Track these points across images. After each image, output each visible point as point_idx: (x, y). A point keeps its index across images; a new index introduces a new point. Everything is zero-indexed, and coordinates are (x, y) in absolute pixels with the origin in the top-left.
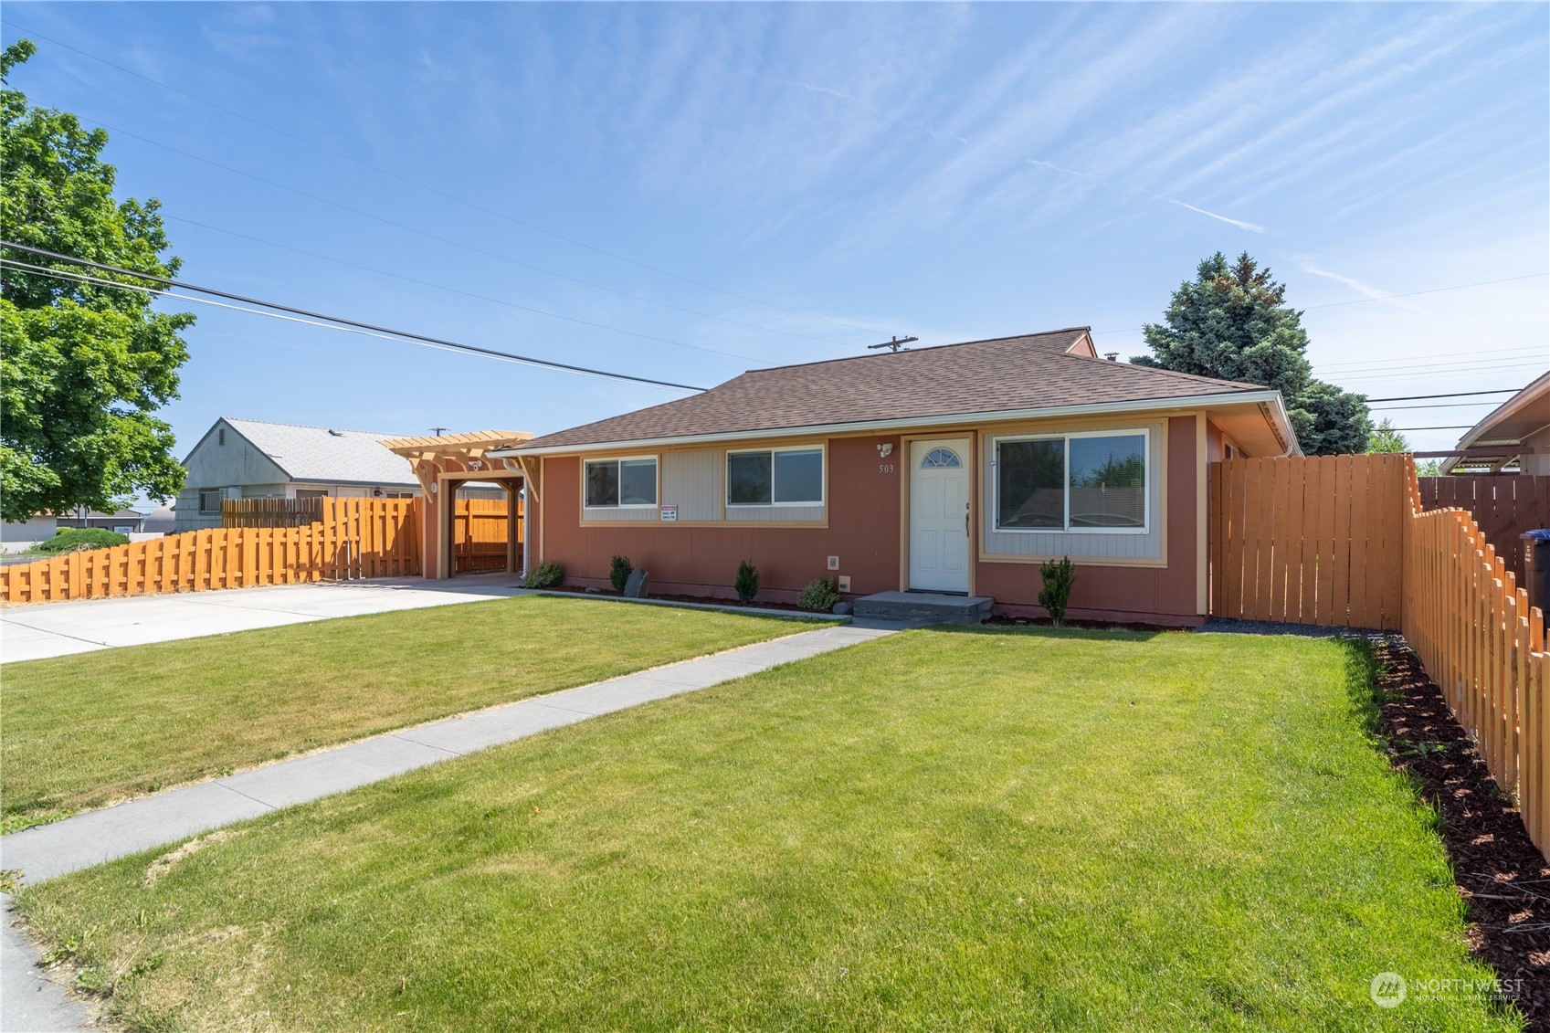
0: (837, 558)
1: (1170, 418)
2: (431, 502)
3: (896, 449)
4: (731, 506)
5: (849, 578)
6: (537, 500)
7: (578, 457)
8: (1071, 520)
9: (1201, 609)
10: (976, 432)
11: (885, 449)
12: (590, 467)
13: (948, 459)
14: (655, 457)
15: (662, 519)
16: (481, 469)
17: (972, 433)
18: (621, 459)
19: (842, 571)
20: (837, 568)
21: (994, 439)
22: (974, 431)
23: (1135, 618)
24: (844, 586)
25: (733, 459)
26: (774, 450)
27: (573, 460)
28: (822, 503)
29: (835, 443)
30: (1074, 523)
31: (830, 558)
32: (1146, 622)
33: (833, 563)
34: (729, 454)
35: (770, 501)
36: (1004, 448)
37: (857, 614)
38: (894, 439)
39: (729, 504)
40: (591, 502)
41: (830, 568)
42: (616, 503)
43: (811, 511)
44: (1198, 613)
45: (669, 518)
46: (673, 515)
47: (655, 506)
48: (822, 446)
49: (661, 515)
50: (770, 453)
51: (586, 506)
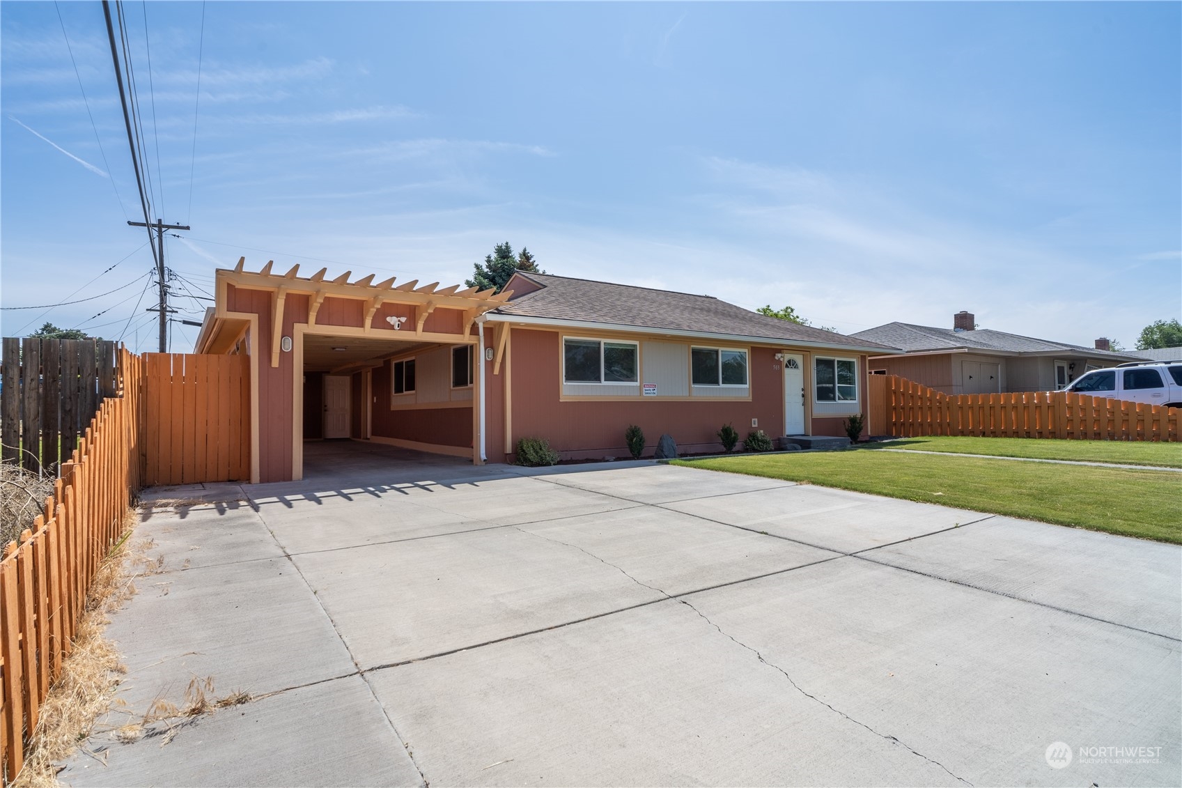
0: (756, 419)
1: (860, 355)
2: (275, 363)
3: (780, 357)
4: (696, 386)
5: (763, 431)
6: (496, 371)
7: (558, 332)
9: (869, 433)
10: (810, 351)
12: (570, 347)
13: (794, 364)
14: (637, 343)
15: (644, 395)
16: (402, 328)
18: (603, 341)
19: (759, 428)
20: (756, 426)
21: (816, 356)
22: (808, 352)
24: (761, 435)
25: (696, 353)
26: (721, 349)
27: (553, 334)
28: (747, 386)
29: (754, 349)
30: (839, 398)
31: (753, 420)
33: (755, 423)
34: (691, 347)
35: (719, 383)
36: (818, 361)
38: (780, 350)
39: (693, 384)
41: (753, 426)
42: (600, 380)
43: (744, 391)
45: (650, 394)
46: (655, 391)
47: (637, 384)
48: (746, 351)
49: (644, 391)
50: (718, 350)
51: (565, 381)
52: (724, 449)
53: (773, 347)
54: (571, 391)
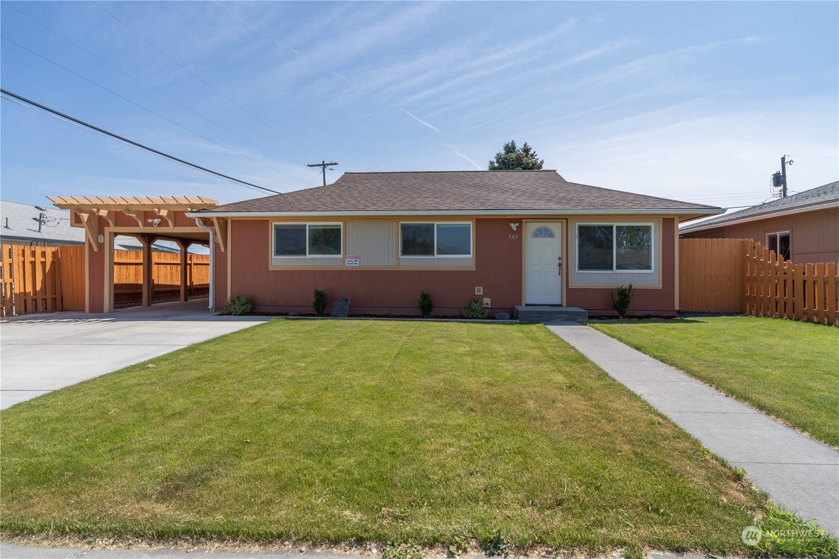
0: (482, 288)
1: (663, 218)
2: (96, 249)
3: (520, 228)
4: (404, 257)
5: (490, 299)
6: (223, 250)
7: (268, 221)
8: (617, 266)
9: (677, 307)
10: (567, 219)
11: (514, 226)
12: (277, 228)
13: (549, 234)
14: (341, 223)
15: (346, 265)
16: (159, 225)
17: (565, 220)
18: (308, 224)
19: (485, 295)
20: (481, 293)
21: (577, 223)
22: (565, 219)
23: (647, 313)
24: (487, 304)
25: (405, 228)
26: (436, 223)
27: (265, 222)
28: (471, 256)
29: (481, 222)
30: (618, 267)
31: (476, 288)
32: (652, 315)
33: (479, 291)
34: (401, 224)
35: (434, 254)
36: (581, 228)
37: (521, 319)
38: (519, 220)
39: (401, 255)
40: (279, 252)
41: (477, 293)
42: (305, 253)
43: (465, 260)
44: (675, 309)
45: (351, 264)
46: (357, 262)
47: (341, 256)
48: (471, 223)
49: (346, 262)
50: (433, 225)
51: (275, 256)
53: (507, 217)
54: (278, 262)
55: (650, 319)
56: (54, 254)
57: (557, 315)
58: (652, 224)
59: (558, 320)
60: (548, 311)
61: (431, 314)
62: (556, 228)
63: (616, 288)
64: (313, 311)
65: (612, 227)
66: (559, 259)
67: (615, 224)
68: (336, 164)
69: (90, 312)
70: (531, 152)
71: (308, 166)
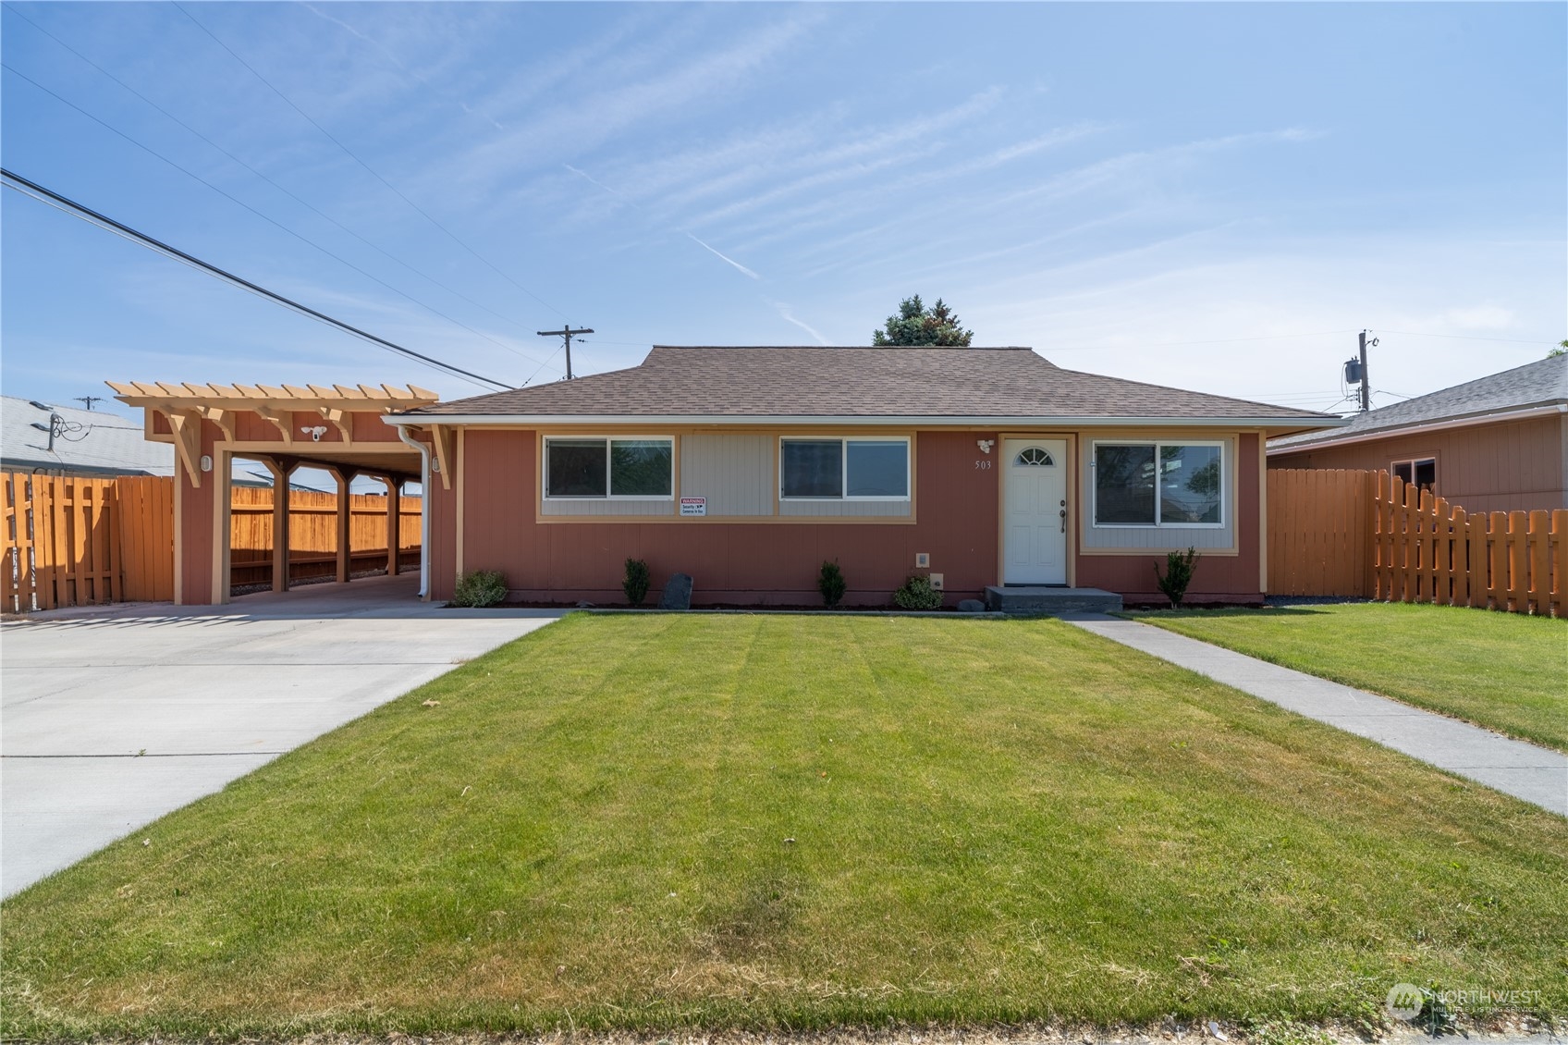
0: (927, 555)
1: (1240, 434)
2: (196, 483)
3: (995, 448)
4: (787, 500)
5: (942, 575)
6: (447, 486)
7: (535, 432)
8: (1162, 515)
9: (1263, 588)
10: (1077, 434)
11: (984, 446)
12: (553, 447)
13: (1042, 458)
14: (671, 438)
15: (682, 514)
16: (323, 438)
18: (610, 438)
19: (934, 568)
20: (927, 565)
21: (1094, 442)
22: (1073, 434)
23: (1213, 598)
24: (937, 584)
25: (788, 447)
26: (846, 439)
28: (908, 498)
29: (926, 437)
30: (1165, 518)
31: (918, 555)
32: (1222, 601)
33: (923, 560)
34: (782, 440)
35: (841, 494)
36: (1101, 450)
37: (1006, 610)
38: (993, 435)
39: (783, 497)
40: (554, 490)
41: (919, 565)
42: (603, 493)
43: (899, 506)
44: (1262, 591)
45: (695, 512)
46: (701, 509)
47: (672, 498)
48: (908, 439)
49: (682, 509)
50: (841, 442)
51: (547, 497)
52: (821, 600)
53: (973, 429)
54: (553, 509)
55: (1227, 608)
56: (108, 493)
57: (1068, 603)
58: (1221, 444)
59: (1072, 611)
60: (1054, 596)
61: (841, 602)
62: (1055, 448)
63: (1166, 555)
64: (624, 598)
65: (1154, 448)
66: (1063, 503)
67: (1159, 444)
68: (590, 331)
69: (184, 602)
70: (949, 316)
71: (539, 333)
